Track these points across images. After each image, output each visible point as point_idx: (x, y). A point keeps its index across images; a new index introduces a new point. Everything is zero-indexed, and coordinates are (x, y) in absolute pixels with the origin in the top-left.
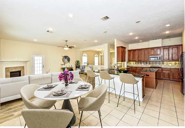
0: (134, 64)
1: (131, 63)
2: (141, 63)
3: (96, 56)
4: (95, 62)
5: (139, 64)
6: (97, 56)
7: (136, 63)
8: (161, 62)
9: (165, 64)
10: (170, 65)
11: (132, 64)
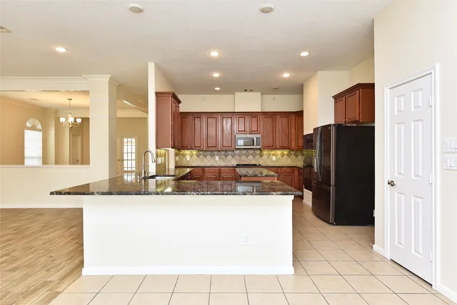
0: (195, 156)
1: (184, 155)
2: (212, 156)
3: (33, 128)
4: (27, 153)
5: (209, 157)
6: (39, 127)
7: (198, 156)
8: (258, 152)
9: (265, 157)
10: (274, 158)
11: (188, 158)
